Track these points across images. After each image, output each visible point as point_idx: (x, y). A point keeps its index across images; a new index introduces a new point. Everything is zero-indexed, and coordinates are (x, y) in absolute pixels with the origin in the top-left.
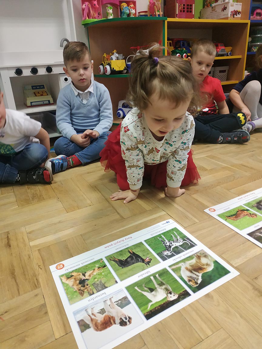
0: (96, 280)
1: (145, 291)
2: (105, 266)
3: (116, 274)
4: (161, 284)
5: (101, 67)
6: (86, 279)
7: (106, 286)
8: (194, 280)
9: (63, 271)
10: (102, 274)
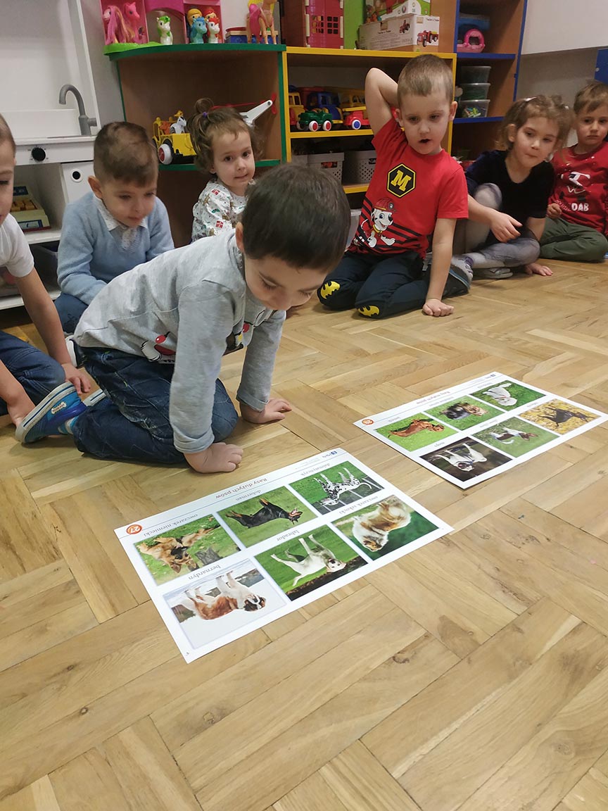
0: (202, 547)
1: (289, 560)
2: (218, 526)
3: (238, 537)
4: (317, 549)
6: (184, 547)
7: (220, 556)
8: (375, 541)
9: (141, 537)
10: (212, 538)
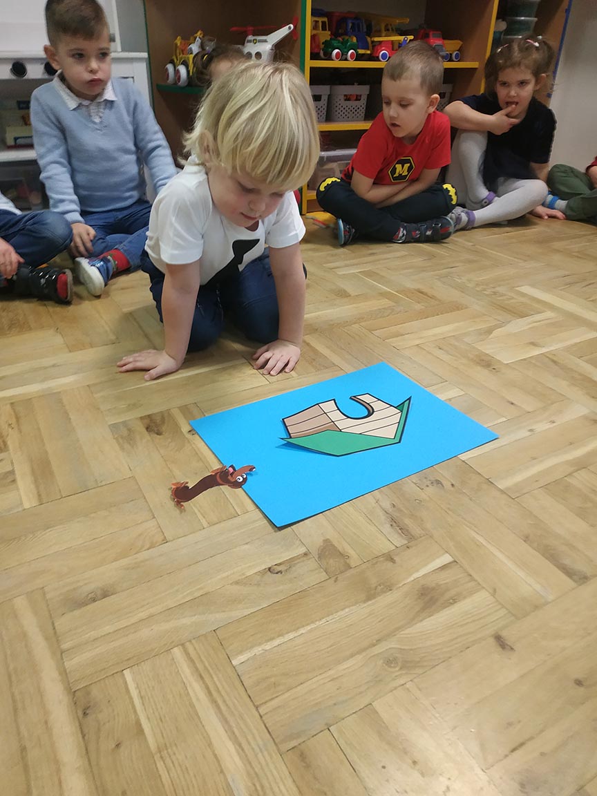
5: (170, 67)
